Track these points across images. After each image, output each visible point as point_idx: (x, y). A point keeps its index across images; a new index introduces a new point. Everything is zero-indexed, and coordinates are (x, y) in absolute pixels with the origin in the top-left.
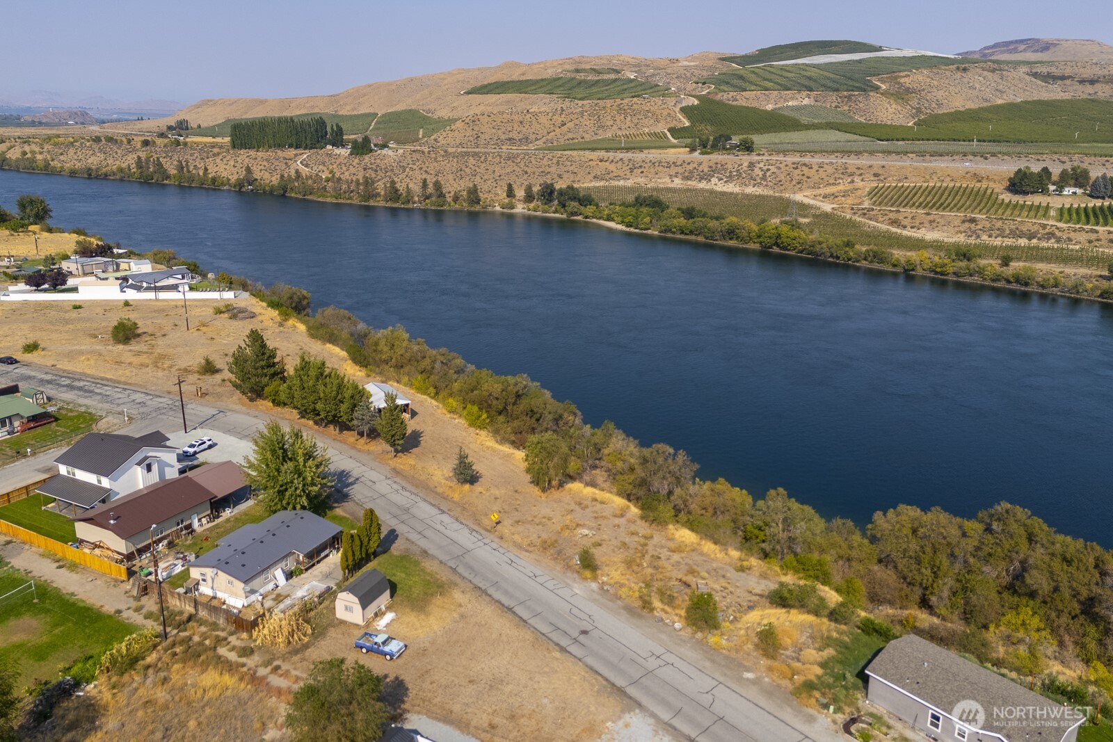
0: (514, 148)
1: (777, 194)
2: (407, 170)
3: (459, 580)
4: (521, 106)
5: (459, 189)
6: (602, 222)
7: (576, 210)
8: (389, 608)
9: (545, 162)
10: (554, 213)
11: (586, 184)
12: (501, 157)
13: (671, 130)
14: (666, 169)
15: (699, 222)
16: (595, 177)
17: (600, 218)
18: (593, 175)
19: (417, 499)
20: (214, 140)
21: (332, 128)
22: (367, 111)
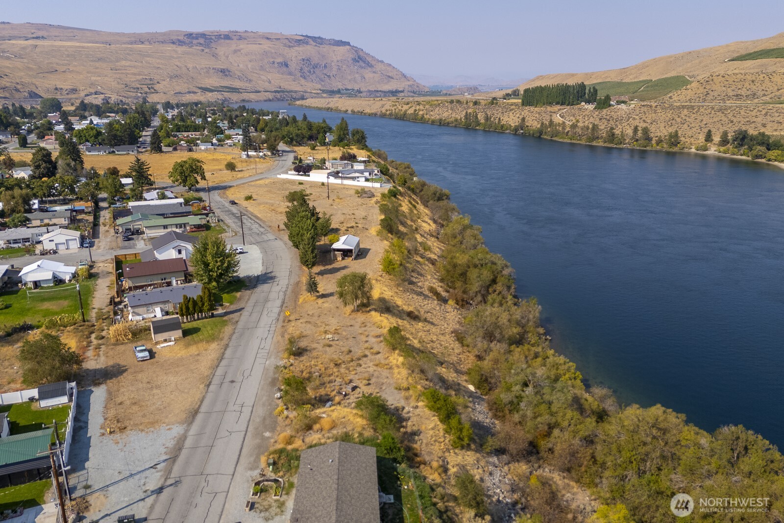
2: (631, 119)
5: (665, 134)
7: (761, 153)
8: (176, 340)
10: (742, 155)
17: (782, 161)
19: (281, 297)
21: (590, 90)
22: (645, 79)
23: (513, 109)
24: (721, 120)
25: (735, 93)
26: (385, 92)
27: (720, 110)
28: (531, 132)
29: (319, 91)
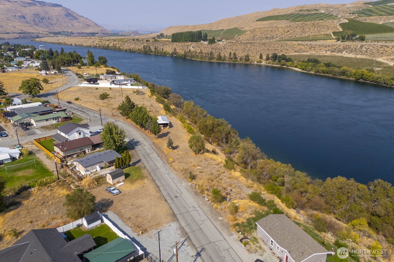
0: (267, 40)
1: (370, 58)
2: (226, 49)
3: (149, 176)
4: (275, 25)
5: (243, 55)
6: (293, 68)
7: (284, 63)
8: (123, 181)
9: (277, 45)
10: (276, 64)
11: (291, 53)
12: (260, 44)
13: (333, 33)
14: (324, 48)
15: (330, 69)
16: (295, 51)
17: (293, 67)
18: (294, 50)
19: (154, 152)
20: (169, 40)
21: (204, 35)
22: (221, 29)
23: (168, 44)
24: (264, 49)
25: (265, 36)
26: (87, 33)
27: (263, 44)
28: (180, 56)
29: (47, 33)
